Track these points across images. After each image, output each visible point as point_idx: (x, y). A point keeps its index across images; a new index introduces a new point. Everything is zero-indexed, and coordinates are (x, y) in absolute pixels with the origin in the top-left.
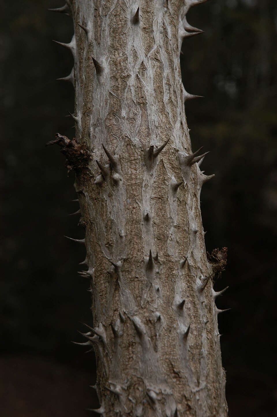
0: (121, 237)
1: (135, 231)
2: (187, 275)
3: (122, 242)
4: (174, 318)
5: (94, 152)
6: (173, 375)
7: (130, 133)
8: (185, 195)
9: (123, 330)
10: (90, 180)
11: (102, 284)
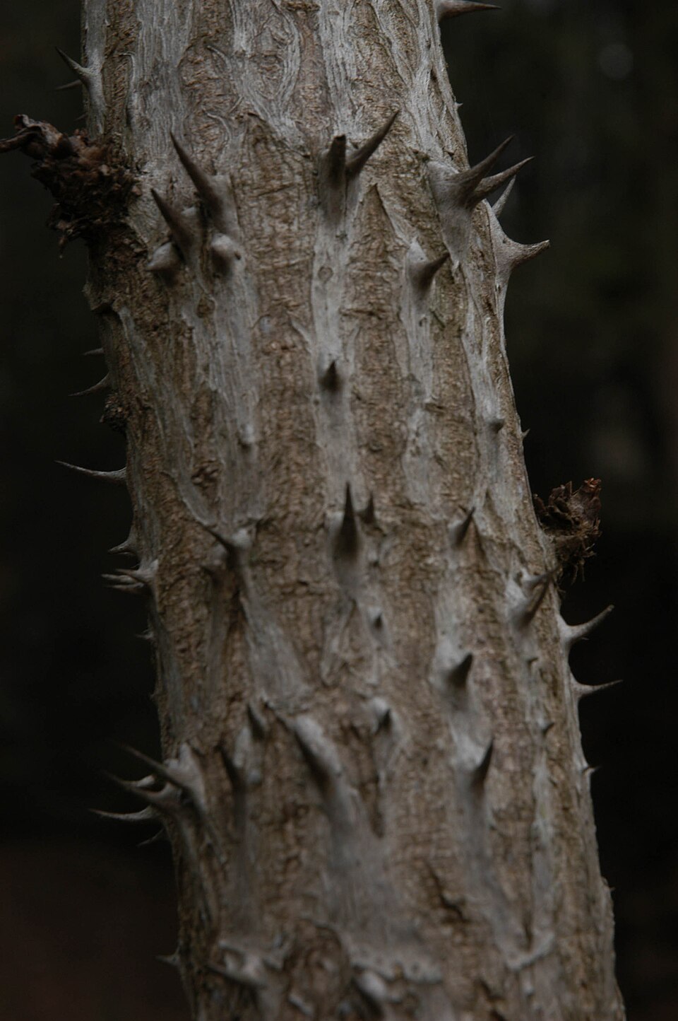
0: (245, 448)
1: (291, 427)
2: (475, 568)
3: (248, 465)
4: (436, 716)
5: (146, 170)
6: (441, 913)
7: (264, 103)
8: (455, 304)
9: (262, 767)
10: (135, 265)
11: (184, 611)
